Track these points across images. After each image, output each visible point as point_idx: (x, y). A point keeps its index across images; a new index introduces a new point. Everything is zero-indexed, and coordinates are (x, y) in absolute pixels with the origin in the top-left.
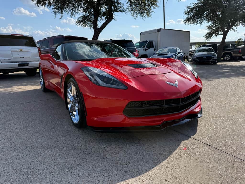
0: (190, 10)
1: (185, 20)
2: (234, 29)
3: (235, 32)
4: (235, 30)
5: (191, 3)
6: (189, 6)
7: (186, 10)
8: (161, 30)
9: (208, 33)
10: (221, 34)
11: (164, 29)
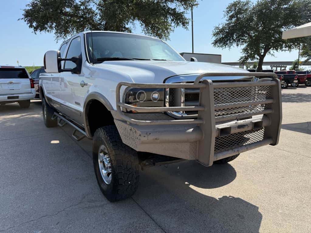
0: (219, 31)
1: (213, 42)
2: (271, 53)
3: (273, 56)
4: (272, 55)
5: (220, 24)
6: (218, 27)
7: (214, 31)
8: (184, 54)
9: (242, 58)
10: (258, 59)
11: (193, 53)
